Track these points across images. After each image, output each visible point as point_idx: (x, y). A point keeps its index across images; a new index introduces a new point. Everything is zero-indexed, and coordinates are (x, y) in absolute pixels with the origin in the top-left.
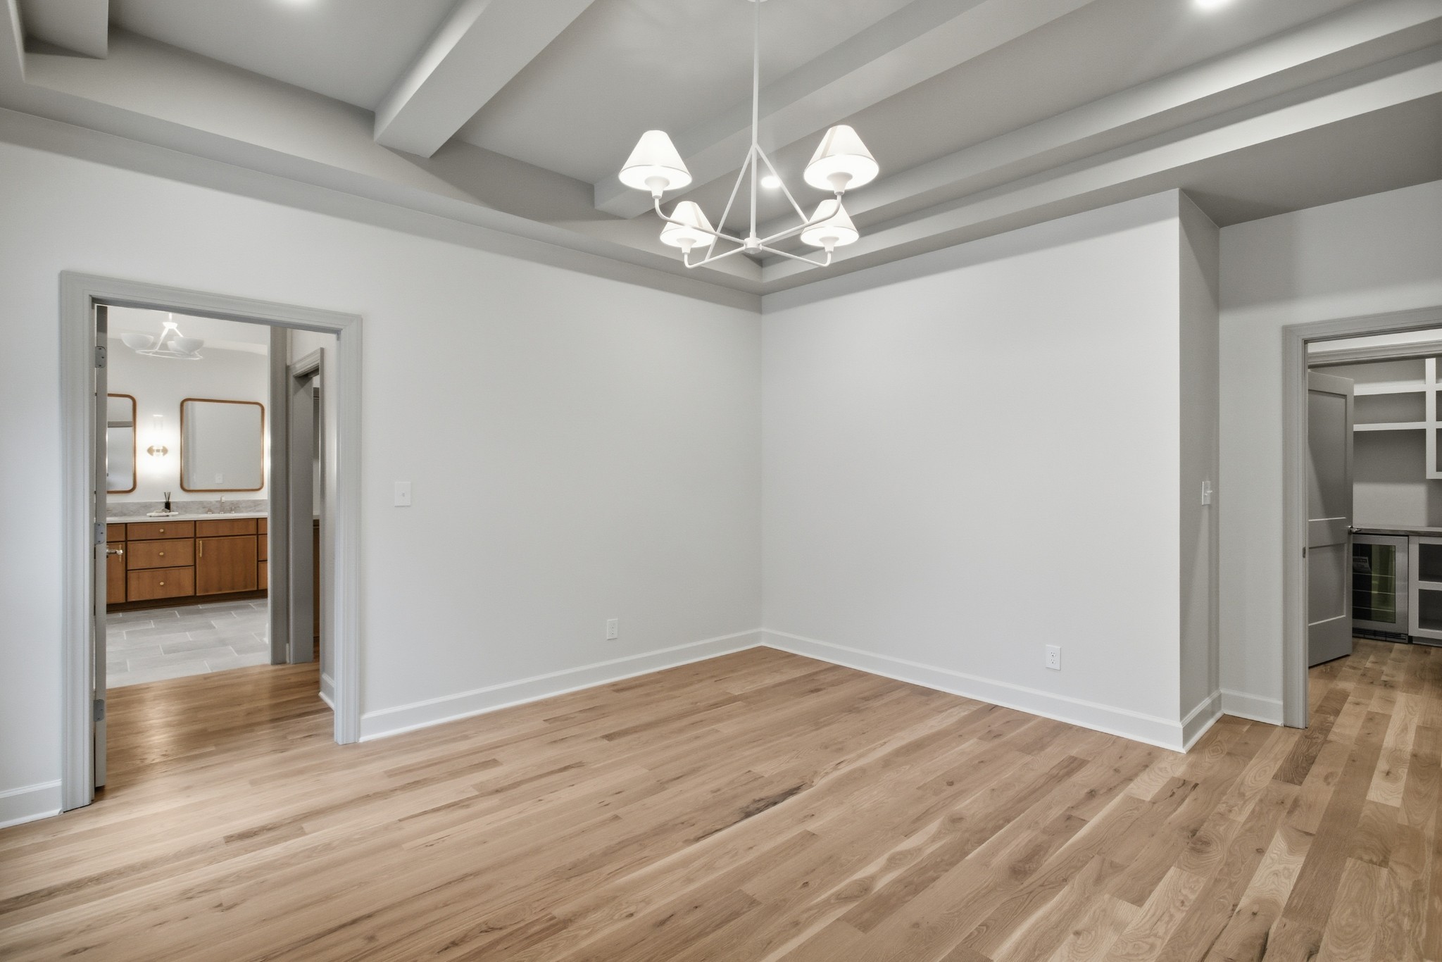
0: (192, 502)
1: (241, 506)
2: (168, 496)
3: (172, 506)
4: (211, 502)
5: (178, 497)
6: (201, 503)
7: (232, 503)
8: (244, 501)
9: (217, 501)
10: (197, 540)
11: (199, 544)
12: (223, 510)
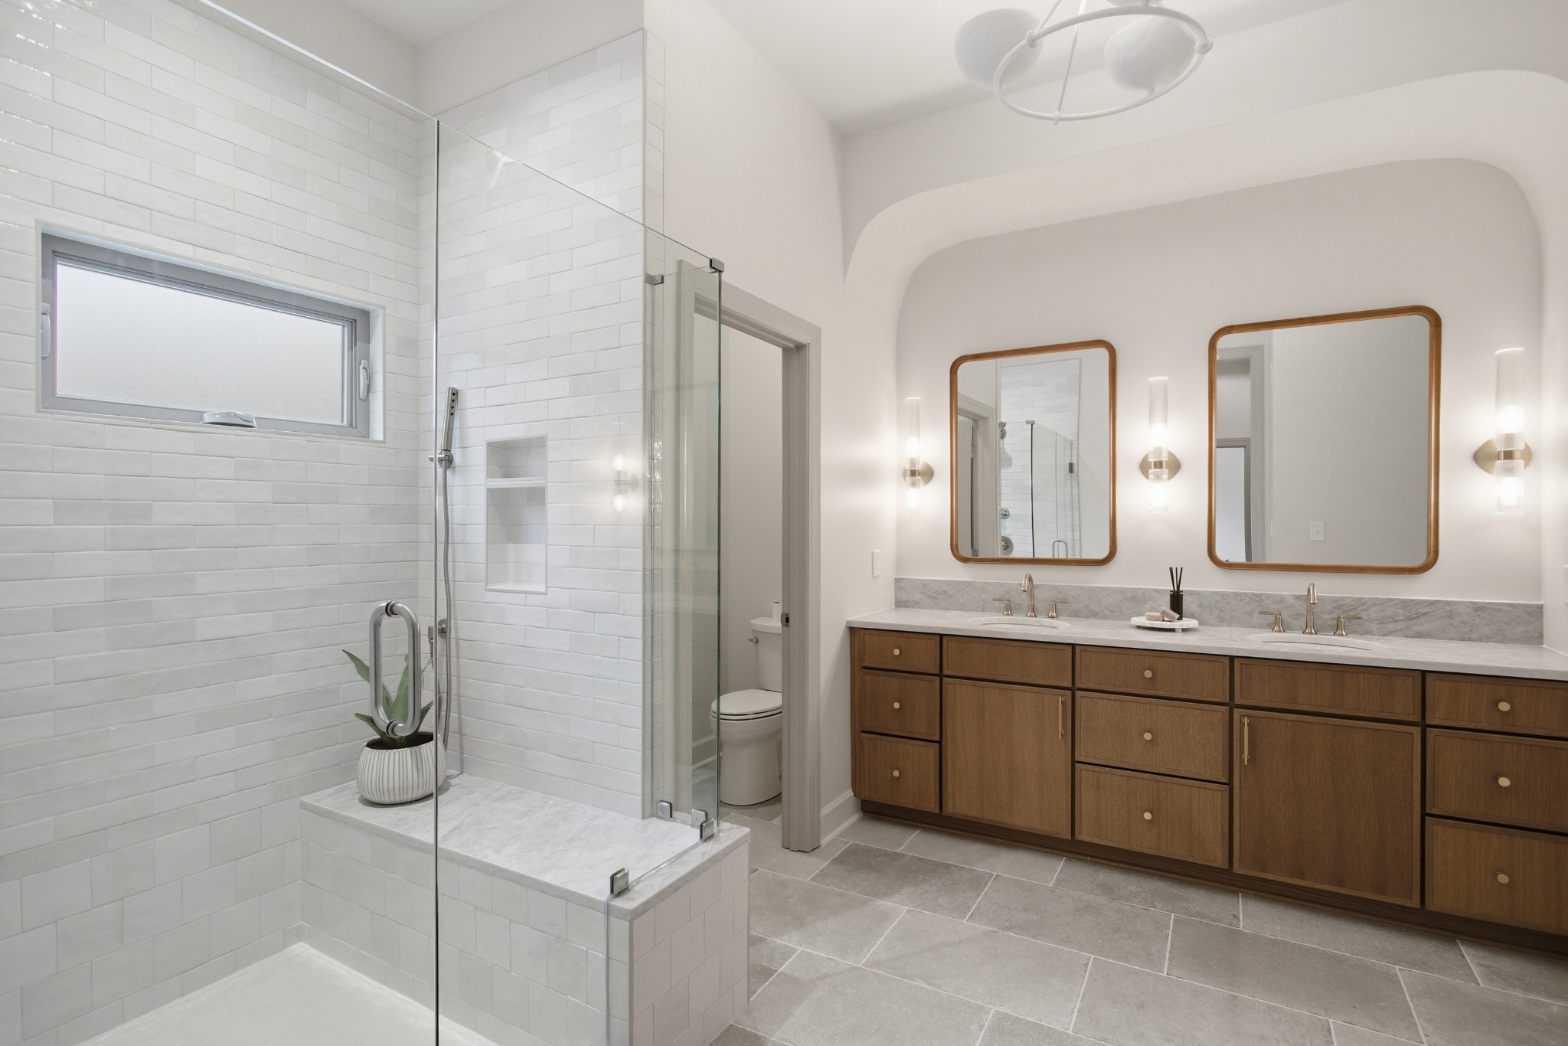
0: (1236, 595)
1: (1364, 615)
2: (1176, 575)
3: (1187, 603)
4: (1281, 600)
5: (1202, 581)
6: (1257, 598)
7: (1339, 604)
8: (1375, 602)
9: (1298, 598)
10: (1237, 712)
11: (1242, 724)
12: (1312, 626)
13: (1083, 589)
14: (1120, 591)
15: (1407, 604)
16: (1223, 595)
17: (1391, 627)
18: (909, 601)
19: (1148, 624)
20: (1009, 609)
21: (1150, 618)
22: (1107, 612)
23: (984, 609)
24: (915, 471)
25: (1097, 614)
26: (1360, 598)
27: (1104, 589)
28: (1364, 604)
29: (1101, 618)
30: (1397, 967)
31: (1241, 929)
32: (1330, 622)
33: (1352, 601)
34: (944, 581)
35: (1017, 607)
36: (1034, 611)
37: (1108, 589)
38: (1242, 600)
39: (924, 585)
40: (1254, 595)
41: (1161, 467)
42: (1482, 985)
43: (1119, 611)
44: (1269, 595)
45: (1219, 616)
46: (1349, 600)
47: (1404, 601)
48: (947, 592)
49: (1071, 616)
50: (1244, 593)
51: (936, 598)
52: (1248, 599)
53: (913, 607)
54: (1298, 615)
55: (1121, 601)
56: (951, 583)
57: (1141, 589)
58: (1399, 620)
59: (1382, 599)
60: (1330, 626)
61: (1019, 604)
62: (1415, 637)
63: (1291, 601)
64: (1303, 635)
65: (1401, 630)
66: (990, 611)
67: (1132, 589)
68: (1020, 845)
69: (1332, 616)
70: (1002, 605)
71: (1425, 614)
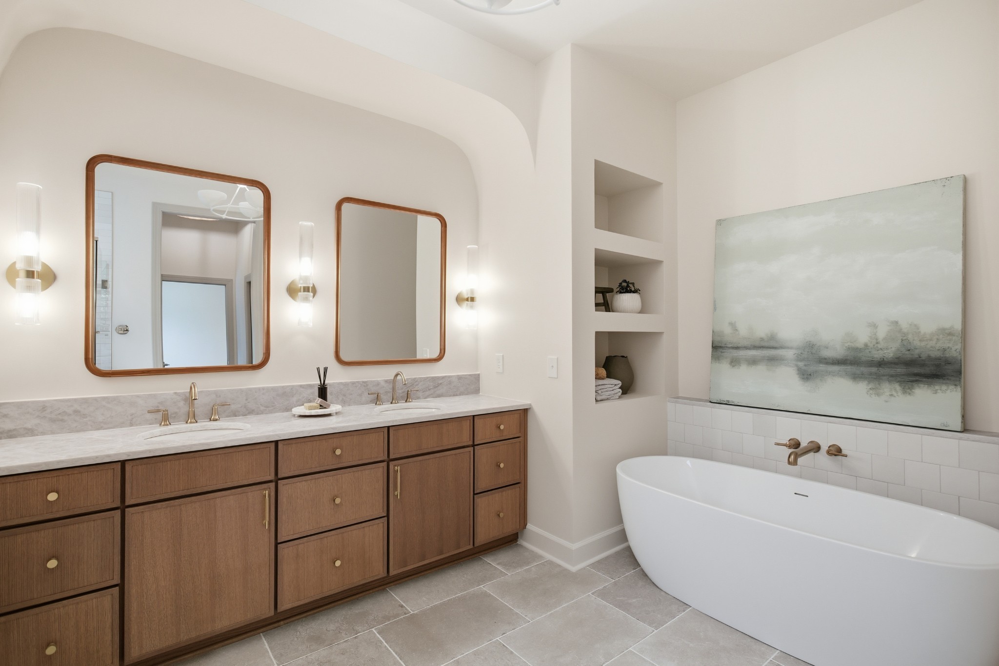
13: (242, 391)
14: (274, 389)
15: (434, 379)
16: (346, 385)
17: (427, 393)
18: (14, 430)
19: (308, 413)
20: (166, 418)
21: (311, 408)
22: (262, 408)
23: (132, 422)
24: (33, 272)
25: (253, 410)
26: (415, 378)
27: (259, 389)
28: (416, 382)
29: (258, 414)
30: (482, 586)
31: (412, 612)
32: (401, 395)
33: (412, 380)
34: (75, 400)
35: (173, 416)
36: (192, 417)
37: (263, 389)
38: (356, 387)
39: (43, 408)
40: (363, 382)
41: (309, 291)
42: (509, 575)
43: (273, 406)
44: (371, 381)
45: (343, 399)
46: (410, 380)
47: (433, 378)
48: (80, 412)
49: (229, 416)
50: (357, 382)
51: (62, 420)
52: (360, 385)
53: (23, 436)
54: (387, 392)
55: (274, 398)
56: (85, 401)
57: (289, 386)
58: (431, 389)
59: (424, 378)
60: (402, 397)
61: (176, 413)
62: (436, 397)
63: (383, 384)
64: (392, 405)
65: (432, 394)
66: (140, 424)
67: (283, 387)
68: (215, 646)
69: (403, 391)
70: (159, 416)
71: (441, 384)
